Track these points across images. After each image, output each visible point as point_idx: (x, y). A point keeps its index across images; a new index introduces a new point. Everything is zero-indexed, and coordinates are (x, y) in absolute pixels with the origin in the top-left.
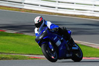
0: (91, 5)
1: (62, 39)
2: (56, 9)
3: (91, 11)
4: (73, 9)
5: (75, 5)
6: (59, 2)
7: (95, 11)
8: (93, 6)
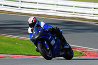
0: (54, 5)
1: (56, 38)
2: (19, 8)
3: (53, 10)
4: (36, 9)
5: (37, 4)
6: (22, 2)
7: (57, 11)
8: (56, 6)
